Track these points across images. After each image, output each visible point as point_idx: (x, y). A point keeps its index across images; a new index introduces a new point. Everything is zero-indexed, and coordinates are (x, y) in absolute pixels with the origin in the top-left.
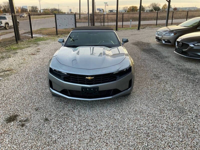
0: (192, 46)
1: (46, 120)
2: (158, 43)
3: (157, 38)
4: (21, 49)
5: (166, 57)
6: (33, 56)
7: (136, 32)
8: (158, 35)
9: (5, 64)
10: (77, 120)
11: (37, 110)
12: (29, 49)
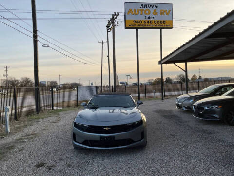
0: (206, 108)
1: (70, 165)
2: (180, 110)
3: (178, 105)
4: (43, 118)
5: (186, 122)
6: (54, 124)
7: (160, 101)
8: (178, 102)
9: (29, 130)
10: (96, 165)
11: (61, 160)
12: (50, 118)
